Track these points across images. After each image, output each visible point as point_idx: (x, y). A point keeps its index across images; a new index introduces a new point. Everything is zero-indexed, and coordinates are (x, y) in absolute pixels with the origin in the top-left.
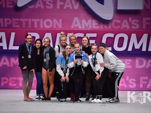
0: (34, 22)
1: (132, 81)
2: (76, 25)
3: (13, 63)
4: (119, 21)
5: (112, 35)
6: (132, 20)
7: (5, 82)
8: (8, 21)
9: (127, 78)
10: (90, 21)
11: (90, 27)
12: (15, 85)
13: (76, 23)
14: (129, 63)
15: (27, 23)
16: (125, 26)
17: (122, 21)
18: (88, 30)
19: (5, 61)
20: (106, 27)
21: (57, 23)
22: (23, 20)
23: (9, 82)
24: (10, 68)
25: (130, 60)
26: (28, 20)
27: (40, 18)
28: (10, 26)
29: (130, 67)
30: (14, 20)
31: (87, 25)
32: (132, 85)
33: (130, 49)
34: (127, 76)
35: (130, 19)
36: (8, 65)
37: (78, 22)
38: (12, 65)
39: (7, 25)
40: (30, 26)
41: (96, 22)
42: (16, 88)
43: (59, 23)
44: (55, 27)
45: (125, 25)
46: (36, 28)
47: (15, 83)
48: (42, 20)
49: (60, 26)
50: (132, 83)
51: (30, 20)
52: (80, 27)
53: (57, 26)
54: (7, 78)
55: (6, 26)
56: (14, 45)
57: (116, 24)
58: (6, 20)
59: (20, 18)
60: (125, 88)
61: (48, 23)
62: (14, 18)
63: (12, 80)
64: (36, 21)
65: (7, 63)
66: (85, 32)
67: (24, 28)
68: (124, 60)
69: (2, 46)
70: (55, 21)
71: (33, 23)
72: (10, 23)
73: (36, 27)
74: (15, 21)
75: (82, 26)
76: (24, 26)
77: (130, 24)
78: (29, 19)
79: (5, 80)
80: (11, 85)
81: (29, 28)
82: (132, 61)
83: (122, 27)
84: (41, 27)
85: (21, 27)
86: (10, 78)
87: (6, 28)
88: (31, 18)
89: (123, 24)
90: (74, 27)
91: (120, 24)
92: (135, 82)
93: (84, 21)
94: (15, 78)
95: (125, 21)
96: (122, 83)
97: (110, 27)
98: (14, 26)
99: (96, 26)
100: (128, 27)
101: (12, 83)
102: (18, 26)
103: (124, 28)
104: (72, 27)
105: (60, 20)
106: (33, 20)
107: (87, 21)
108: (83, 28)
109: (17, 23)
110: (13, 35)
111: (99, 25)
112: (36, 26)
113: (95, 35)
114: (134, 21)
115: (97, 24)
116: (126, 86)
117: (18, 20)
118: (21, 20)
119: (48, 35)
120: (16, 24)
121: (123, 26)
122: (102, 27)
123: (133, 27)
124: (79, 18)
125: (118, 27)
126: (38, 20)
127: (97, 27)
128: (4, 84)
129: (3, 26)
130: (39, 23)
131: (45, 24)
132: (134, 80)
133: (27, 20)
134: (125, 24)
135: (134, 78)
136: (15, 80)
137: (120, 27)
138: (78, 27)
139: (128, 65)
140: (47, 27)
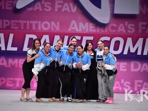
1: (127, 84)
2: (74, 28)
3: (11, 63)
4: (115, 25)
6: (128, 24)
7: (3, 82)
8: (7, 23)
9: (122, 81)
10: (87, 24)
11: (87, 30)
12: (12, 85)
13: (73, 26)
14: (124, 67)
15: (25, 25)
16: (121, 30)
17: (118, 25)
18: (85, 33)
19: (3, 62)
20: (102, 31)
21: (55, 26)
22: (22, 22)
23: (6, 83)
24: (8, 68)
25: (125, 64)
27: (38, 20)
28: (9, 28)
29: (125, 70)
30: (12, 21)
31: (84, 28)
32: (127, 88)
33: (125, 53)
34: (122, 79)
35: (126, 23)
36: (6, 66)
37: (76, 25)
38: (10, 66)
39: (6, 27)
40: (28, 28)
41: (92, 26)
42: (13, 88)
44: (52, 29)
45: (121, 29)
46: (34, 30)
47: (13, 83)
48: (40, 22)
49: (58, 29)
50: (127, 86)
51: (28, 22)
52: (77, 30)
53: (54, 28)
55: (4, 27)
56: (12, 46)
57: (113, 28)
58: (5, 21)
59: (18, 19)
60: (120, 90)
61: (46, 26)
63: (10, 81)
64: (34, 23)
65: (5, 64)
66: (82, 35)
67: (22, 30)
68: (120, 64)
69: (1, 47)
70: (53, 23)
71: (31, 25)
72: (8, 24)
73: (34, 29)
74: (14, 23)
76: (22, 28)
77: (126, 28)
79: (2, 81)
80: (8, 85)
81: (28, 30)
82: (127, 64)
83: (118, 31)
84: (39, 29)
85: (20, 28)
86: (7, 78)
87: (5, 29)
88: (30, 20)
89: (119, 28)
90: (72, 30)
91: (116, 28)
92: (130, 85)
93: (81, 24)
94: (12, 79)
95: (121, 25)
96: (117, 86)
97: (106, 31)
98: (12, 27)
99: (92, 29)
100: (124, 31)
101: (10, 83)
102: (17, 28)
103: (120, 31)
104: (70, 30)
105: (58, 23)
106: (31, 22)
107: (84, 24)
109: (16, 24)
110: (11, 36)
111: (96, 28)
112: (34, 28)
113: (91, 38)
114: (130, 25)
115: (94, 27)
116: (121, 89)
117: (16, 21)
118: (20, 21)
120: (14, 26)
121: (120, 30)
122: (98, 30)
123: (129, 31)
124: (76, 21)
125: (114, 31)
126: (36, 22)
127: (94, 31)
128: (2, 84)
129: (2, 28)
130: (37, 25)
131: (43, 26)
132: (129, 83)
133: (25, 22)
134: (121, 28)
135: (129, 81)
136: (12, 81)
137: (117, 31)
138: (75, 30)
139: (123, 68)
140: (45, 29)
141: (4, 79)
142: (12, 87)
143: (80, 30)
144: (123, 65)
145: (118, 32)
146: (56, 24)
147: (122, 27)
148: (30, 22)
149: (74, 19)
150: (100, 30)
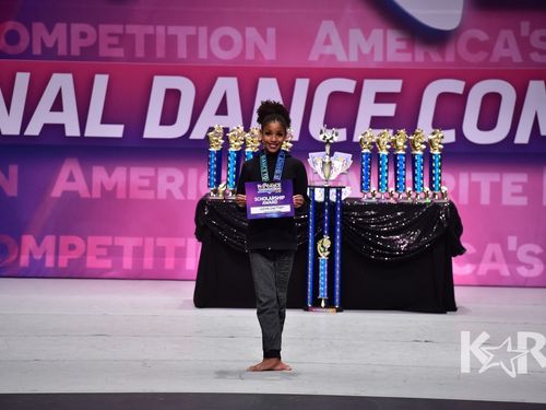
0: (175, 37)
1: (530, 254)
2: (328, 50)
3: (102, 185)
4: (482, 36)
5: (456, 86)
6: (531, 32)
7: (73, 252)
8: (83, 35)
9: (512, 242)
10: (377, 34)
11: (378, 57)
12: (107, 263)
13: (328, 42)
14: (519, 189)
15: (150, 40)
16: (505, 53)
17: (494, 36)
18: (372, 66)
19: (71, 179)
20: (435, 57)
21: (261, 44)
22: (138, 31)
23: (85, 254)
24: (91, 202)
25: (522, 178)
26: (155, 31)
27: (197, 24)
28: (90, 53)
29: (522, 201)
30: (104, 29)
31: (366, 50)
32: (530, 267)
33: (522, 137)
34: (512, 234)
35: (525, 26)
36: (84, 193)
37: (335, 38)
38: (97, 194)
39: (82, 48)
40: (160, 53)
41: (398, 40)
42: (111, 274)
43: (265, 40)
44: (250, 55)
45: (506, 48)
46: (182, 60)
47: (109, 255)
48: (203, 31)
49: (269, 54)
50: (528, 260)
51: (161, 30)
52: (341, 57)
53: (257, 51)
54: (79, 239)
55: (75, 52)
56: (105, 120)
57: (474, 45)
58: (76, 28)
59: (125, 22)
60: (503, 277)
61: (226, 43)
62: (103, 23)
63: (99, 246)
64: (182, 32)
65: (79, 185)
66: (360, 75)
67: (140, 60)
68: (501, 178)
69: (63, 125)
70: (251, 32)
71: (171, 42)
72: (90, 41)
73: (185, 56)
74: (110, 35)
75: (347, 53)
76: (140, 53)
77: (525, 46)
78: (158, 27)
79: (72, 247)
80: (92, 262)
81: (160, 60)
82: (529, 179)
83: (495, 58)
84: (203, 54)
85: (131, 55)
86: (90, 239)
87: (75, 58)
88: (167, 23)
89: (499, 45)
90: (321, 56)
91: (488, 47)
92: (539, 256)
93: (356, 35)
94: (107, 240)
95: (506, 34)
96: (493, 259)
97: (450, 56)
98: (104, 51)
99: (398, 51)
100: (517, 58)
101: (98, 257)
102: (119, 53)
103: (502, 59)
104: (314, 57)
105: (271, 32)
106: (172, 30)
107: (367, 34)
108: (351, 58)
109: (115, 40)
110: (101, 83)
111: (411, 49)
112: (182, 52)
113: (395, 86)
114: (537, 34)
115: (402, 45)
116: (505, 271)
117: (118, 29)
118: (131, 29)
119: (227, 86)
120: (110, 46)
121: (499, 52)
122: (420, 57)
123: (535, 57)
124: (336, 24)
125: (481, 56)
126: (191, 30)
127: (405, 58)
128: (70, 260)
129: (65, 54)
130: (193, 42)
131: (214, 44)
132: (537, 249)
133: (150, 30)
134: (506, 46)
135: (536, 243)
136: (107, 247)
137: (489, 57)
138: (333, 57)
139: (514, 195)
140: (223, 55)
141: (78, 241)
142: (108, 270)
143: (354, 58)
144: (514, 184)
145: (492, 60)
146: (264, 37)
147: (509, 43)
148: (166, 30)
149: (328, 18)
150: (426, 54)
